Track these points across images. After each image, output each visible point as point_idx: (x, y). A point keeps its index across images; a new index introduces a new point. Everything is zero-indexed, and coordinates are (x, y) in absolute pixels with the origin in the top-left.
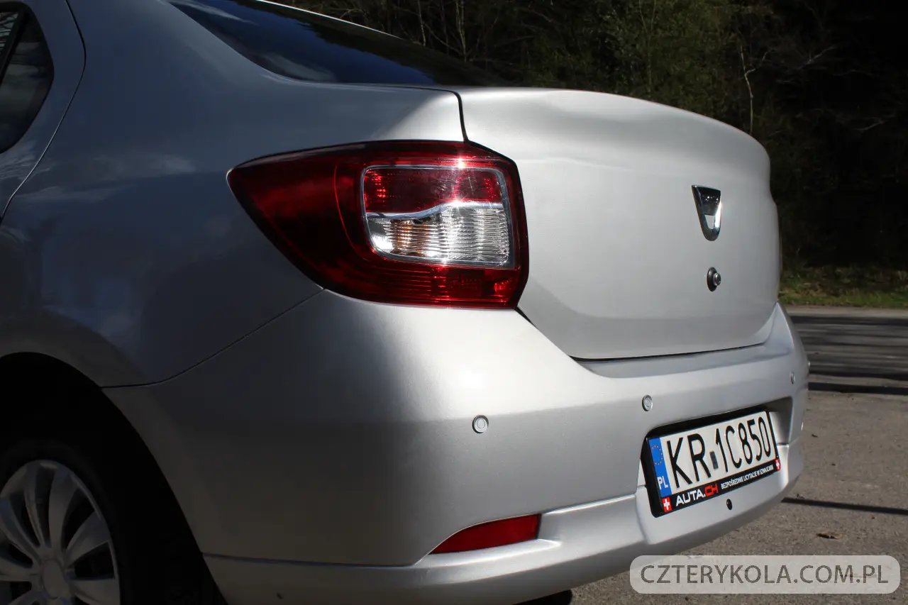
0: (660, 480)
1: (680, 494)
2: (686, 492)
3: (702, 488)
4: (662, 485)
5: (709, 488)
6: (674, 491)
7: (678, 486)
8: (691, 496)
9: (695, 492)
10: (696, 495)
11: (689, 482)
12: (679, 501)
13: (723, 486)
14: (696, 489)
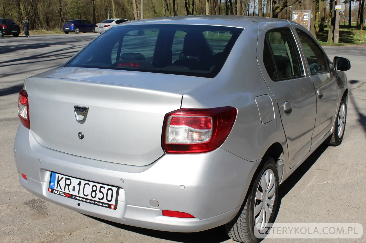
0: (52, 184)
1: (56, 190)
2: (58, 191)
3: (64, 193)
4: (52, 185)
5: (67, 194)
6: (55, 188)
7: (57, 188)
8: (59, 193)
9: (61, 192)
10: (61, 193)
11: (61, 189)
12: (54, 192)
13: (73, 197)
14: (62, 192)
